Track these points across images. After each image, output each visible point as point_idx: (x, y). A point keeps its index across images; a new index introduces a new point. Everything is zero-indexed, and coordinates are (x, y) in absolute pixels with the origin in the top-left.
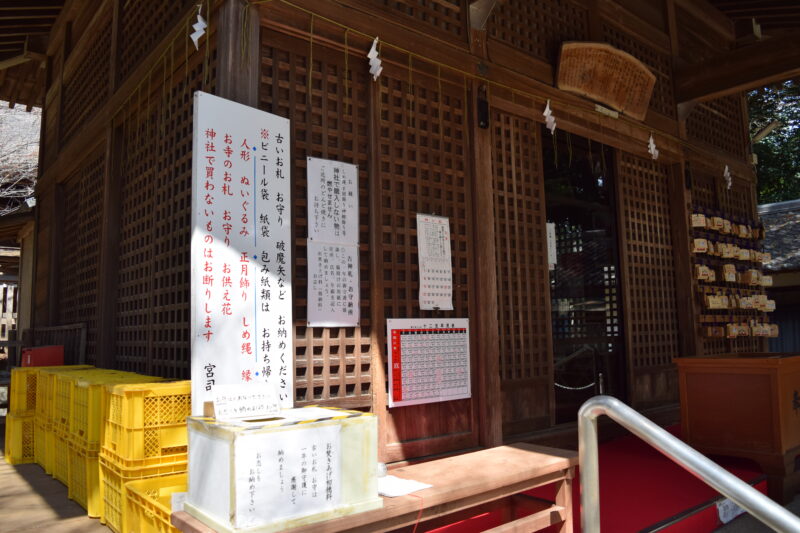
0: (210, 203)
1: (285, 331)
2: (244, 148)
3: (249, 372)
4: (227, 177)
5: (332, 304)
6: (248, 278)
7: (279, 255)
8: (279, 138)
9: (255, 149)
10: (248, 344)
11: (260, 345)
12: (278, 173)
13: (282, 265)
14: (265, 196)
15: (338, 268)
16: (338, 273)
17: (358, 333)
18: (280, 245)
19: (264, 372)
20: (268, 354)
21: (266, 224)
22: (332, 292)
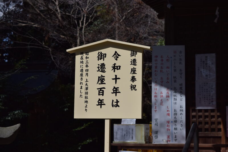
0: (156, 76)
1: (182, 110)
2: (168, 58)
3: (169, 121)
4: (162, 68)
5: (205, 102)
6: (169, 95)
7: (180, 88)
8: (181, 52)
9: (171, 57)
10: (169, 114)
11: (173, 114)
12: (180, 63)
13: (182, 91)
14: (175, 70)
15: (207, 89)
16: (207, 91)
17: (216, 111)
18: (181, 85)
19: (174, 121)
20: (176, 116)
21: (176, 79)
22: (205, 97)
